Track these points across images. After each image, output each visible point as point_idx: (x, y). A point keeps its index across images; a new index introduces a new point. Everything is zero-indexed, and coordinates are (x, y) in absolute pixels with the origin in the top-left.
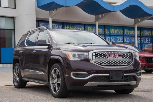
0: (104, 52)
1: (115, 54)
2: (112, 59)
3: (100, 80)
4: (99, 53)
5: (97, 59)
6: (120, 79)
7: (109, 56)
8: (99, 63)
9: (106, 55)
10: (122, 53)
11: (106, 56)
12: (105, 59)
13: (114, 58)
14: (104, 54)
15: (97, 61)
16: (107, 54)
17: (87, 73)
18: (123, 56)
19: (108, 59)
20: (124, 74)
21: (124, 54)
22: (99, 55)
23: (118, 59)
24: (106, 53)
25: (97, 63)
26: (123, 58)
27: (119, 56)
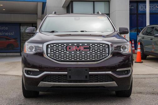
0: (63, 44)
1: (78, 46)
2: (73, 52)
3: (55, 79)
4: (55, 45)
5: (52, 52)
6: (83, 78)
7: (70, 48)
8: (55, 58)
9: (65, 47)
10: (91, 44)
11: (65, 49)
12: (62, 52)
13: (77, 51)
14: (63, 46)
15: (52, 55)
16: (67, 46)
17: (38, 70)
18: (91, 49)
19: (68, 52)
20: (90, 73)
21: (93, 46)
22: (55, 47)
23: (83, 52)
24: (65, 44)
25: (52, 57)
26: (91, 51)
27: (85, 48)
